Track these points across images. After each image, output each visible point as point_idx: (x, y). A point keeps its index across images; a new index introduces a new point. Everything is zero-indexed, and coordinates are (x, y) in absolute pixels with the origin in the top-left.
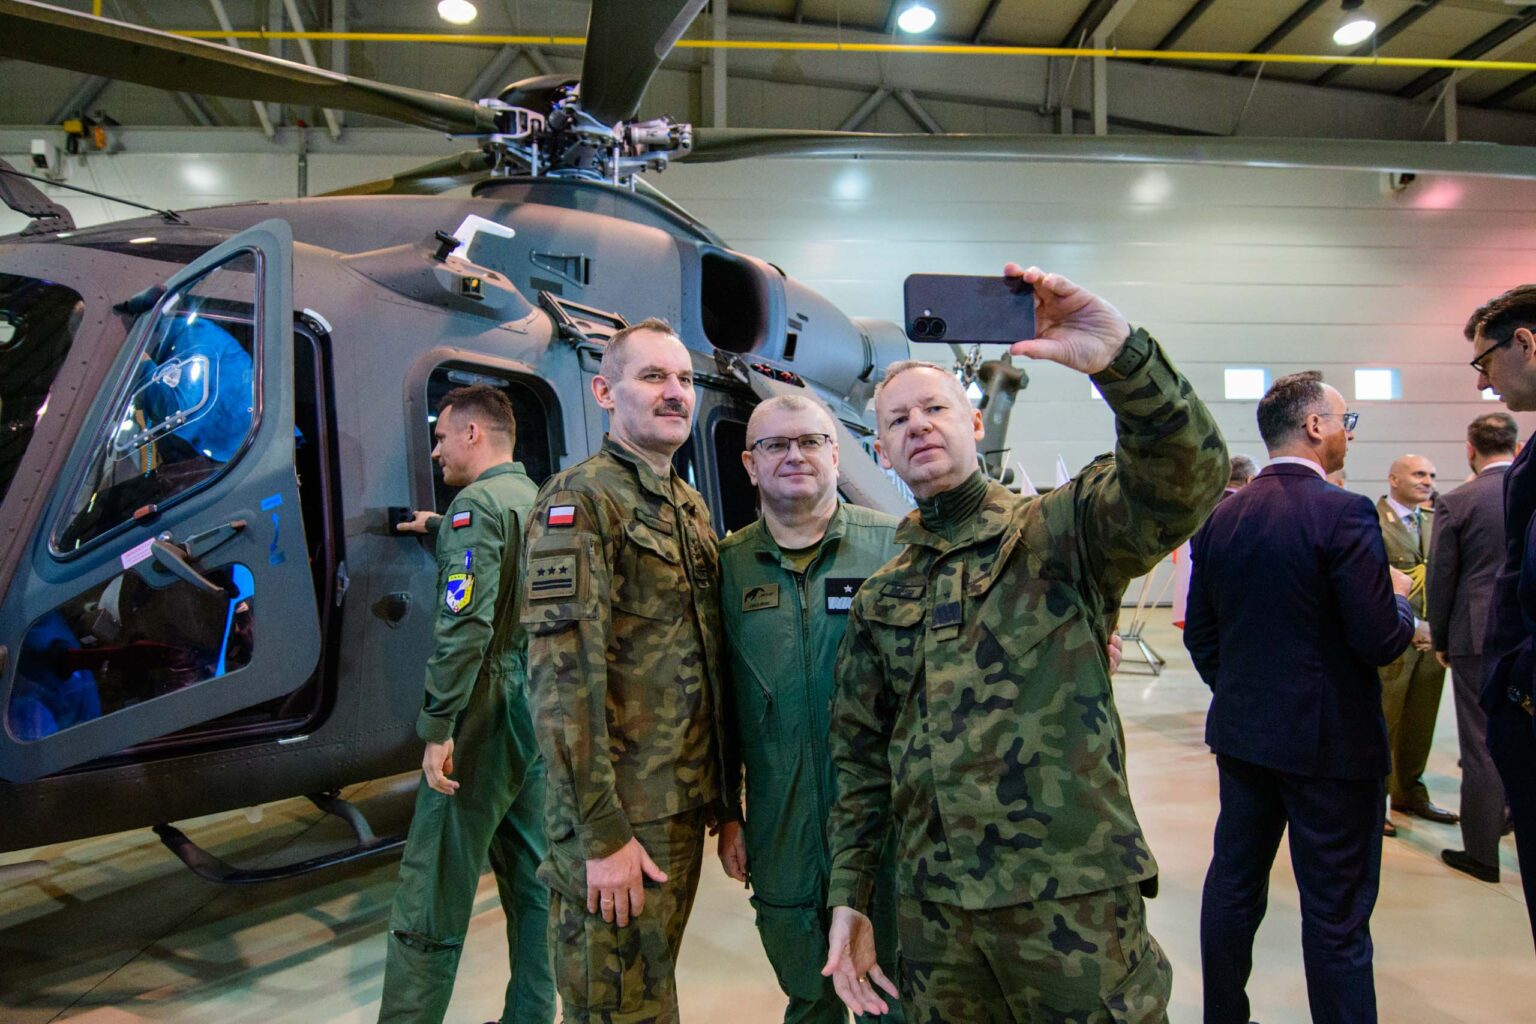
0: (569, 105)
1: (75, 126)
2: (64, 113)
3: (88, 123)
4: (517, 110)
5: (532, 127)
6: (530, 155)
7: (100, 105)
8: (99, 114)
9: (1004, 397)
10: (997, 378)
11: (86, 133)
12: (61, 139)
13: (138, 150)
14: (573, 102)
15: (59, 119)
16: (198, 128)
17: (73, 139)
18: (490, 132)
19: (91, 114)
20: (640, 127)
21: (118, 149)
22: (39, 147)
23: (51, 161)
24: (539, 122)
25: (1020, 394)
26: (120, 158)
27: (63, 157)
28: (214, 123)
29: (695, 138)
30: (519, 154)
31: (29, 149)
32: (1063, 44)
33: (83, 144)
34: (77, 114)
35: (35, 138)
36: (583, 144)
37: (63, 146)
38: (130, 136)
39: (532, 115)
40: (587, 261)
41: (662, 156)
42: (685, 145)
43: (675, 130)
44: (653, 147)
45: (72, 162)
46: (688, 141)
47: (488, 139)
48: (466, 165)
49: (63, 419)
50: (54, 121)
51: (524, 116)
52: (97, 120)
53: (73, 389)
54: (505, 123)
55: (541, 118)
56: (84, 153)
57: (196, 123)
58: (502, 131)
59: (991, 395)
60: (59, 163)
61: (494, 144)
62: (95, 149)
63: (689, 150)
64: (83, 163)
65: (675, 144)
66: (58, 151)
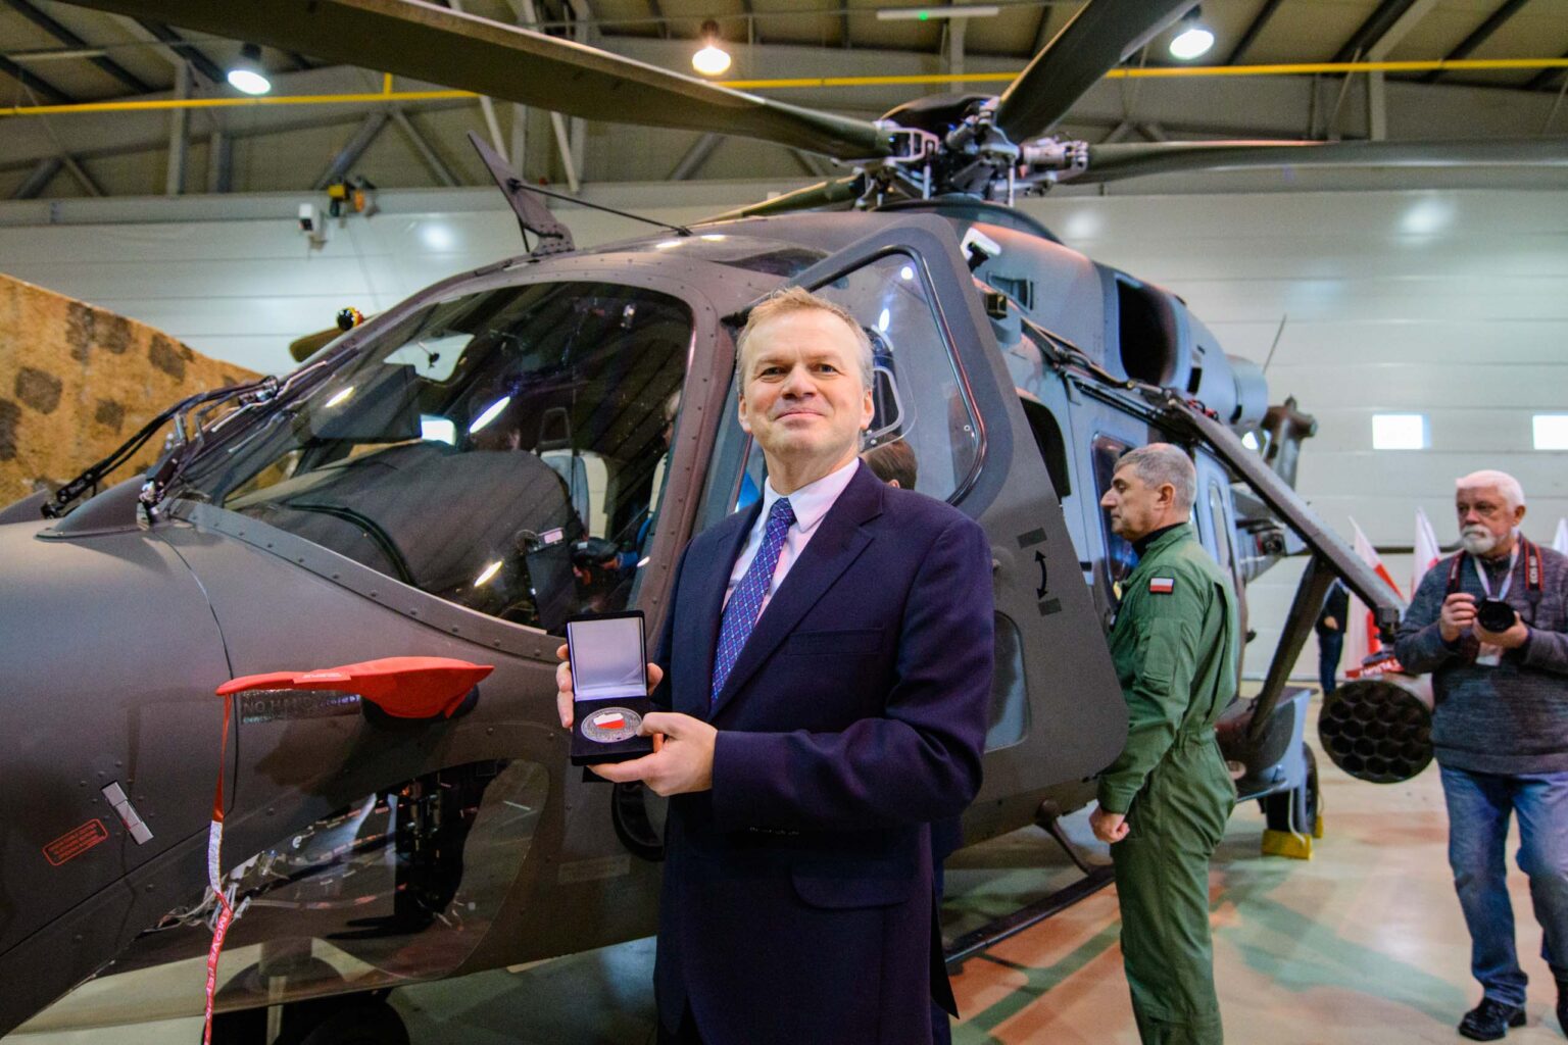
0: (983, 122)
1: (338, 190)
2: (327, 178)
3: (349, 188)
4: (912, 131)
5: (927, 149)
6: (921, 181)
7: (357, 171)
8: (359, 178)
9: (1290, 444)
10: (1285, 425)
11: (348, 197)
12: (325, 202)
13: (390, 212)
14: (987, 117)
15: (321, 184)
16: (443, 189)
17: (336, 202)
18: (883, 155)
19: (351, 178)
20: (1033, 146)
21: (373, 211)
22: (306, 211)
23: (316, 224)
24: (933, 143)
25: (1306, 442)
26: (376, 219)
27: (326, 220)
28: (458, 183)
29: (1090, 154)
30: (906, 178)
31: (298, 212)
32: (1336, 59)
33: (343, 207)
34: (340, 180)
35: (304, 202)
36: (982, 165)
37: (327, 211)
38: (385, 199)
39: (926, 136)
40: (1032, 284)
41: (1052, 176)
42: (1080, 164)
43: (1069, 149)
44: (1040, 167)
45: (333, 225)
46: (1084, 159)
47: (880, 163)
48: (829, 195)
49: (694, 442)
50: (319, 186)
51: (918, 137)
52: (358, 185)
53: (700, 409)
54: (899, 144)
55: (935, 138)
56: (345, 216)
57: (441, 184)
58: (896, 154)
59: (1280, 442)
60: (323, 225)
61: (885, 168)
62: (354, 211)
63: (1084, 168)
64: (343, 225)
65: (1067, 164)
66: (322, 215)
